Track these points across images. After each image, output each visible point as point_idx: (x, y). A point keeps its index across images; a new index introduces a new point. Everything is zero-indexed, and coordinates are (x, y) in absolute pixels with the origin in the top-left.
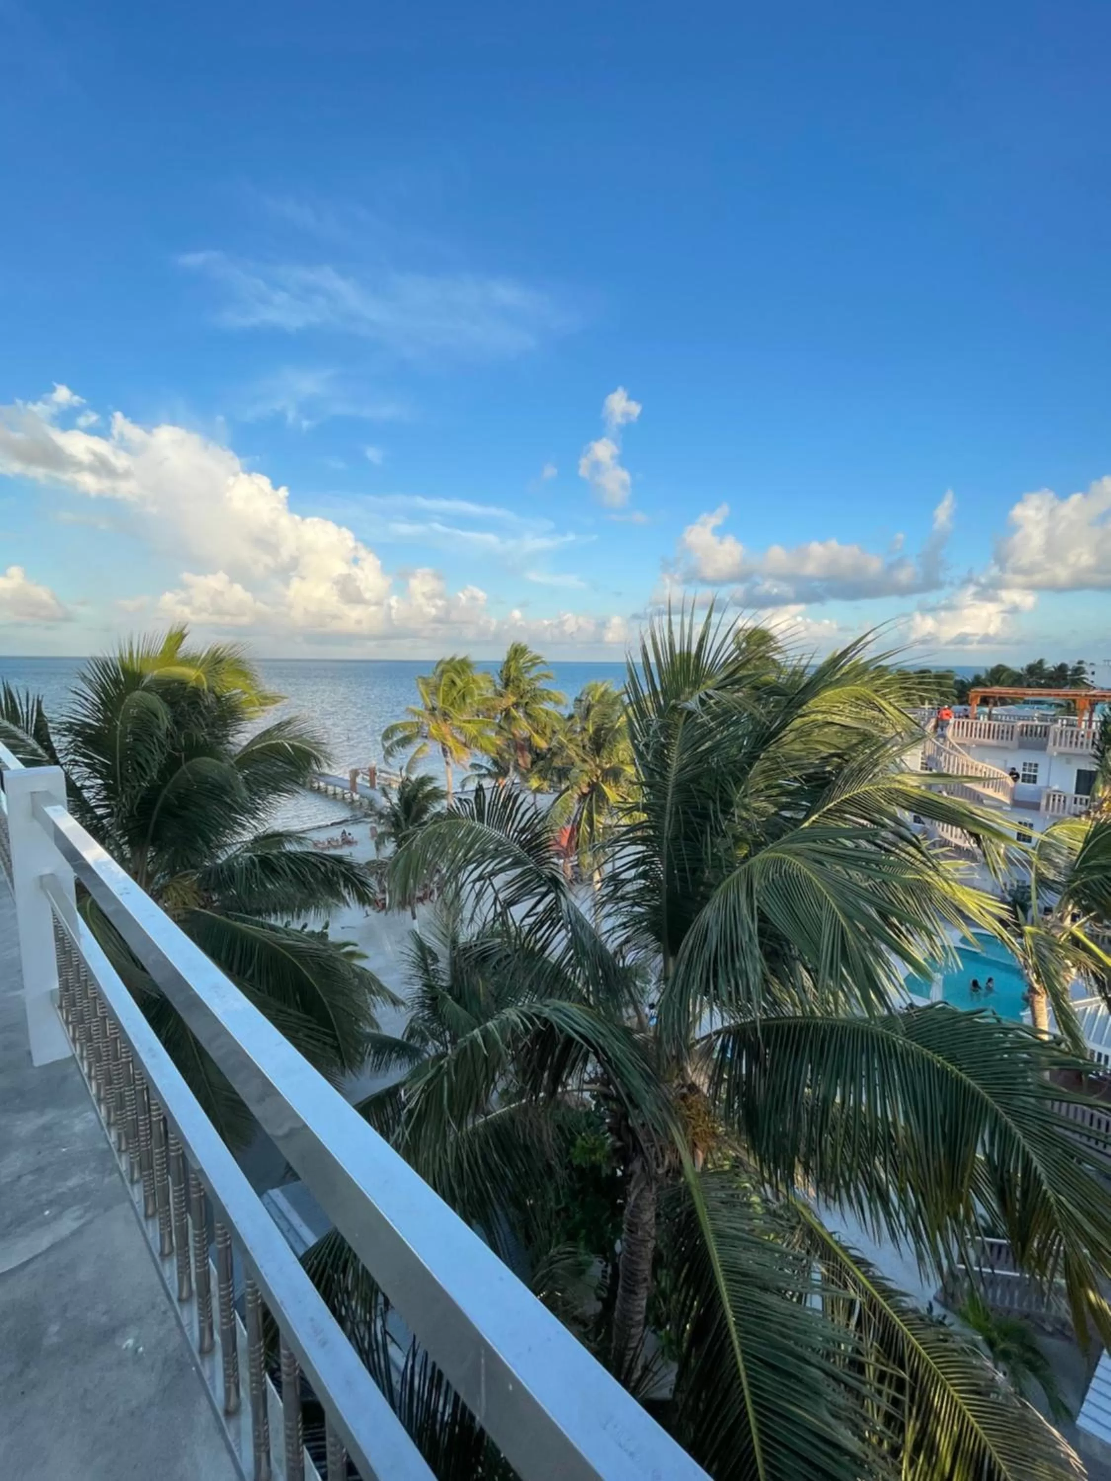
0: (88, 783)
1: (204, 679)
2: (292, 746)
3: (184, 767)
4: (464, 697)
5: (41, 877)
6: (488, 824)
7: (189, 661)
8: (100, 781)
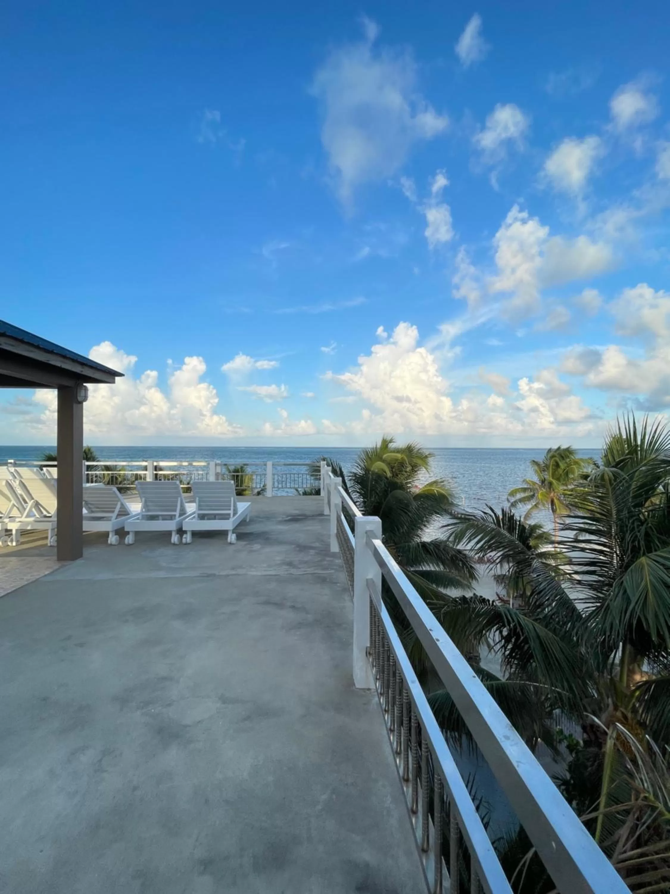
0: (358, 500)
1: (406, 459)
2: (437, 491)
3: (389, 496)
4: (567, 474)
5: (367, 580)
6: (504, 529)
7: (398, 451)
8: (362, 500)
